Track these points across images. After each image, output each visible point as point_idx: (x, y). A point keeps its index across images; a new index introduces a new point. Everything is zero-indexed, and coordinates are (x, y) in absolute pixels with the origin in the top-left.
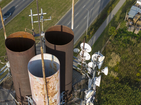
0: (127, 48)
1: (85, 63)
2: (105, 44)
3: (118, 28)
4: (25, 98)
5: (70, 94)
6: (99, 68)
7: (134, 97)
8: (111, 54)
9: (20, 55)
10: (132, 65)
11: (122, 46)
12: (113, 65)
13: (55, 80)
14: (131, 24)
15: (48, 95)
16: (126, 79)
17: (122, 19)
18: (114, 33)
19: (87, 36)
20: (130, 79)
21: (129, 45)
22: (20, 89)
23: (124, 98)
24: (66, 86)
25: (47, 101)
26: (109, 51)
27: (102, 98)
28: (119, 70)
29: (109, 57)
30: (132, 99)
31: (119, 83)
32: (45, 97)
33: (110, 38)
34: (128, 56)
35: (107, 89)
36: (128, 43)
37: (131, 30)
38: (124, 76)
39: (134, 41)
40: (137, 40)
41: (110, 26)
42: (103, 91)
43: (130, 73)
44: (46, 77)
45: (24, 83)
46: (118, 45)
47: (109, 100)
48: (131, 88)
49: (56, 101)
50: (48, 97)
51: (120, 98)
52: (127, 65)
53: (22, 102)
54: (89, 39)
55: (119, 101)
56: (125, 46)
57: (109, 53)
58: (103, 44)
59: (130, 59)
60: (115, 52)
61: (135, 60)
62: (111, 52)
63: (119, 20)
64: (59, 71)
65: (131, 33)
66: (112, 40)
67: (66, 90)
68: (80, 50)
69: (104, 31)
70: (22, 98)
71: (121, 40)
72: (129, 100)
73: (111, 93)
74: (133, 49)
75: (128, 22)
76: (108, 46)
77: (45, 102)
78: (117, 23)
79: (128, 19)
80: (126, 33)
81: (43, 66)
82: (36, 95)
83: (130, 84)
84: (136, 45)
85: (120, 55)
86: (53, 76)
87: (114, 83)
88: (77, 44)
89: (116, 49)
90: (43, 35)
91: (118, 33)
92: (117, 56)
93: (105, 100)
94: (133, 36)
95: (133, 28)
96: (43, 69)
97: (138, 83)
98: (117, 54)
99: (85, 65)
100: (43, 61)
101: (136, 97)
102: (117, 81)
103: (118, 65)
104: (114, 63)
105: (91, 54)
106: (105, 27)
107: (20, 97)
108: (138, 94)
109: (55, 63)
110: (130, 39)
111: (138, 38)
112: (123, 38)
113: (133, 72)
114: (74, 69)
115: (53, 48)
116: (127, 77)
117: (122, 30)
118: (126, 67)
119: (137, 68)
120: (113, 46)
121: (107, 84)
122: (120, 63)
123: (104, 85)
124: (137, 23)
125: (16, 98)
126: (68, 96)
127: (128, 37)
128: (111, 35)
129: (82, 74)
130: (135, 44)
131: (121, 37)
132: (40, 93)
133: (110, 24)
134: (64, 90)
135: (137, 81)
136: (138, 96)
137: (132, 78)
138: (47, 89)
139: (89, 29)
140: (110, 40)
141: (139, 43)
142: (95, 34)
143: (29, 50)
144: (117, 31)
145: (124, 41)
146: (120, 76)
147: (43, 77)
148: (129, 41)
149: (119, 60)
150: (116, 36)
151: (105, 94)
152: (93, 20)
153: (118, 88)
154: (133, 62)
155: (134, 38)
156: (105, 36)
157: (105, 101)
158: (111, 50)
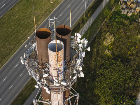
0: (120, 29)
1: (78, 44)
2: (100, 25)
3: (113, 11)
4: (44, 64)
5: (69, 62)
6: (85, 47)
7: (125, 72)
8: (106, 34)
9: (43, 40)
10: (124, 45)
11: (116, 27)
12: (108, 44)
13: (61, 53)
14: (124, 7)
15: (58, 61)
16: (119, 57)
17: (117, 3)
18: (110, 15)
19: (85, 18)
20: (122, 56)
21: (122, 26)
22: (42, 58)
23: (116, 73)
24: (67, 57)
25: (57, 64)
26: (105, 31)
27: (97, 73)
28: (113, 49)
29: (104, 37)
30: (123, 74)
31: (112, 59)
32: (56, 62)
33: (106, 20)
34: (121, 36)
35: (102, 65)
36: (122, 25)
37: (124, 12)
38: (117, 54)
39: (127, 22)
40: (130, 22)
41: (105, 9)
42: (98, 67)
43: (123, 51)
44: (57, 51)
45: (44, 55)
46: (112, 26)
47: (103, 74)
48: (123, 64)
49: (61, 65)
50: (58, 62)
51: (113, 73)
52: (120, 44)
53: (42, 66)
54: (87, 21)
55: (112, 75)
56: (119, 27)
57: (104, 33)
58: (99, 26)
59: (122, 39)
60: (110, 33)
61: (127, 40)
62: (106, 32)
63: (114, 3)
64: (63, 49)
65: (125, 16)
66: (108, 21)
67: (67, 59)
68: (75, 37)
69: (101, 13)
70: (43, 64)
71: (115, 22)
72: (120, 75)
73: (105, 68)
74: (126, 30)
75: (122, 5)
76: (104, 27)
77: (56, 64)
78: (113, 5)
79: (122, 2)
80: (120, 15)
81: (56, 46)
82: (52, 61)
83: (122, 61)
84: (129, 27)
85: (114, 35)
86: (61, 51)
87: (108, 60)
88: (76, 25)
89: (110, 30)
90: (54, 30)
91: (112, 15)
92: (111, 37)
93: (99, 74)
94: (126, 17)
95: (126, 11)
96: (56, 48)
97: (129, 60)
98: (112, 34)
99: (78, 45)
100: (56, 44)
101: (126, 72)
102: (111, 59)
103: (111, 44)
104: (108, 42)
105: (81, 39)
106: (102, 10)
107: (41, 63)
108: (128, 70)
109: (61, 45)
110: (124, 21)
111: (130, 20)
112: (117, 20)
113: (125, 51)
114: (71, 48)
115: (60, 37)
116: (119, 55)
117: (117, 13)
118: (119, 46)
119: (129, 47)
120: (108, 28)
121: (102, 61)
122: (114, 42)
123: (99, 62)
124: (130, 6)
125: (38, 64)
126: (68, 63)
127: (121, 19)
128: (107, 17)
129: (76, 51)
130: (127, 25)
131: (115, 19)
132: (54, 60)
133: (106, 7)
134: (66, 60)
135: (128, 59)
136: (128, 71)
137: (124, 56)
138: (58, 58)
139: (87, 11)
140: (106, 22)
141: (131, 24)
142: (93, 16)
143: (48, 38)
144: (112, 13)
145: (118, 23)
146: (113, 54)
147: (56, 52)
148: (122, 23)
149: (113, 40)
150: (111, 18)
151: (100, 69)
152: (91, 3)
153: (111, 64)
154: (125, 42)
155: (127, 20)
156: (101, 18)
157: (100, 76)
158: (107, 31)
